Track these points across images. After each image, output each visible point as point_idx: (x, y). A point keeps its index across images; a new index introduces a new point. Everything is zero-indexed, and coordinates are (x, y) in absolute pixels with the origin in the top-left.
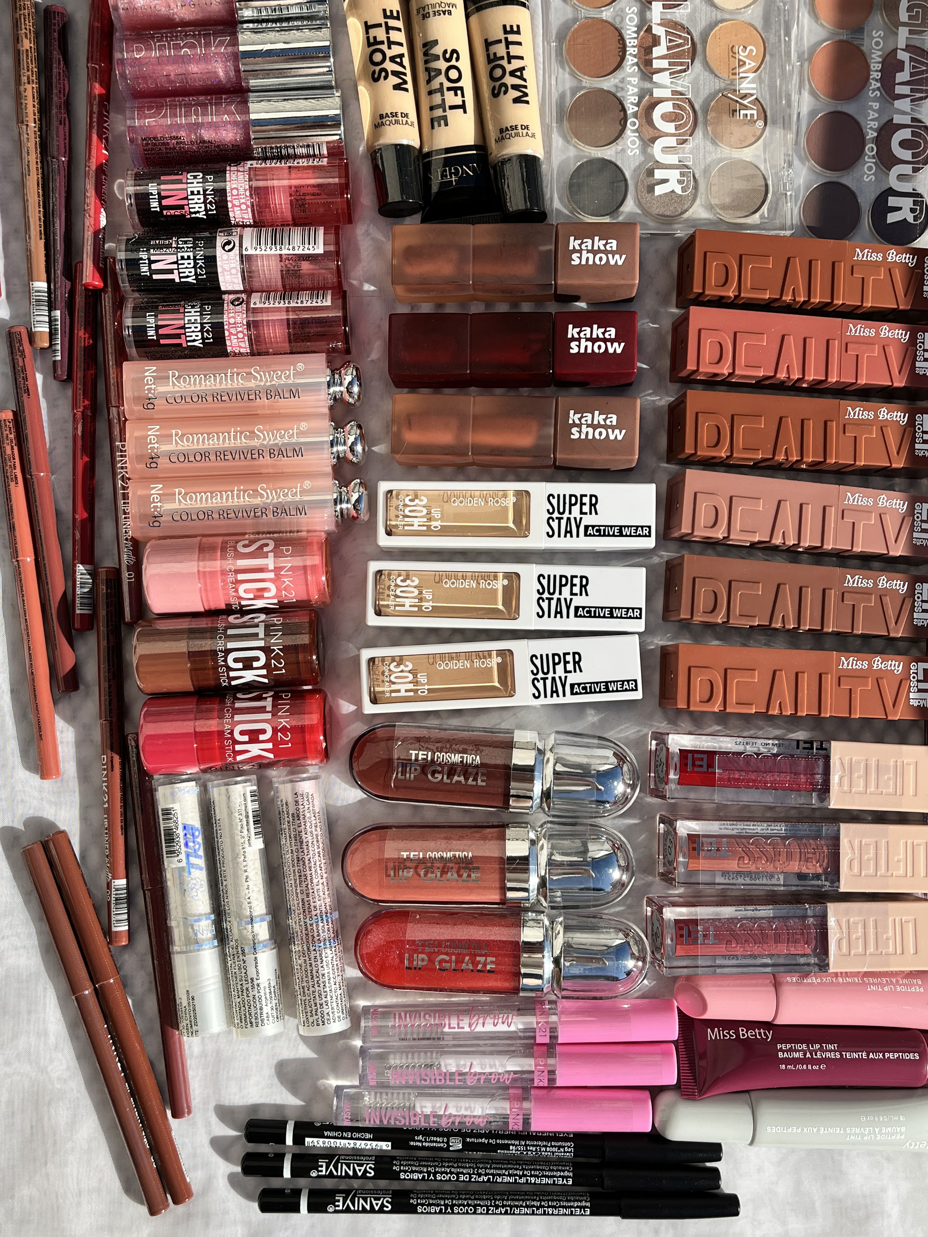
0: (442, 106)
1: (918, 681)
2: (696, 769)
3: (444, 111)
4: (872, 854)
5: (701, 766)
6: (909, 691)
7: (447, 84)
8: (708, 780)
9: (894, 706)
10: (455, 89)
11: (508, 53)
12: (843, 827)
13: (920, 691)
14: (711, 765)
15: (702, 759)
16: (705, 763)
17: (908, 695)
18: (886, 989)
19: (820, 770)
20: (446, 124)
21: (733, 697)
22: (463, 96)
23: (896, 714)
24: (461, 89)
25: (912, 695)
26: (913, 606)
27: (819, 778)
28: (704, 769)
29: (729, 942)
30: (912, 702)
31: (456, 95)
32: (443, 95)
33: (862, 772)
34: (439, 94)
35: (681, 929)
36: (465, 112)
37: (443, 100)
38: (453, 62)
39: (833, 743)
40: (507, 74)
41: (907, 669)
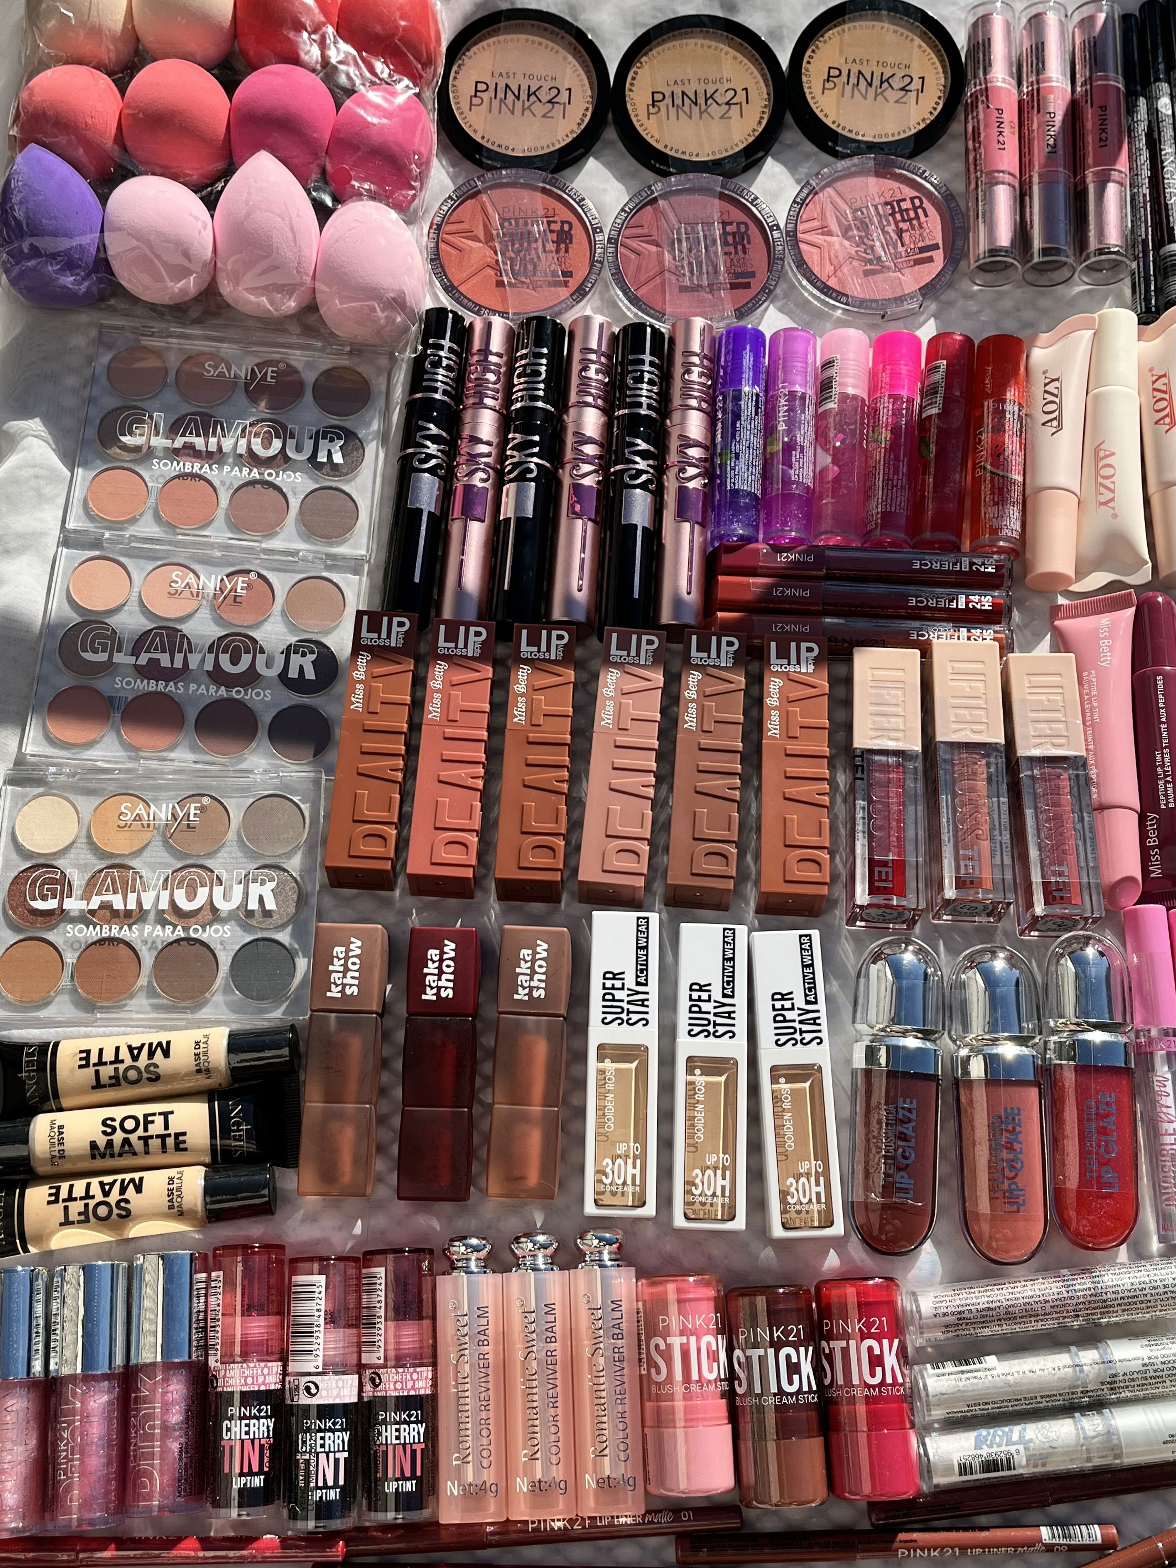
0: (163, 1137)
1: (789, 664)
2: (890, 878)
3: (169, 1135)
4: (963, 711)
5: (887, 873)
6: (800, 673)
7: (140, 1132)
8: (899, 866)
9: (815, 687)
10: (147, 1123)
11: (111, 1063)
12: (940, 737)
13: (799, 663)
14: (885, 864)
15: (880, 873)
16: (884, 870)
17: (803, 674)
18: (1096, 705)
19: (883, 759)
20: (184, 1134)
21: (814, 840)
22: (154, 1114)
23: (822, 685)
24: (146, 1116)
25: (804, 670)
26: (714, 666)
27: (892, 760)
28: (890, 870)
29: (1064, 852)
30: (811, 670)
31: (153, 1122)
32: (151, 1137)
33: (884, 719)
34: (150, 1141)
35: (1054, 898)
36: (172, 1112)
37: (158, 1136)
38: (117, 1124)
39: (856, 745)
40: (135, 1064)
41: (777, 674)
